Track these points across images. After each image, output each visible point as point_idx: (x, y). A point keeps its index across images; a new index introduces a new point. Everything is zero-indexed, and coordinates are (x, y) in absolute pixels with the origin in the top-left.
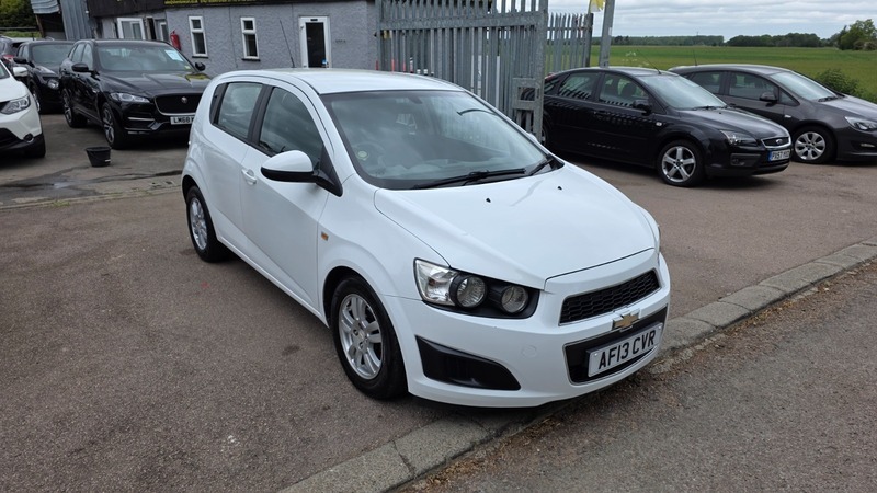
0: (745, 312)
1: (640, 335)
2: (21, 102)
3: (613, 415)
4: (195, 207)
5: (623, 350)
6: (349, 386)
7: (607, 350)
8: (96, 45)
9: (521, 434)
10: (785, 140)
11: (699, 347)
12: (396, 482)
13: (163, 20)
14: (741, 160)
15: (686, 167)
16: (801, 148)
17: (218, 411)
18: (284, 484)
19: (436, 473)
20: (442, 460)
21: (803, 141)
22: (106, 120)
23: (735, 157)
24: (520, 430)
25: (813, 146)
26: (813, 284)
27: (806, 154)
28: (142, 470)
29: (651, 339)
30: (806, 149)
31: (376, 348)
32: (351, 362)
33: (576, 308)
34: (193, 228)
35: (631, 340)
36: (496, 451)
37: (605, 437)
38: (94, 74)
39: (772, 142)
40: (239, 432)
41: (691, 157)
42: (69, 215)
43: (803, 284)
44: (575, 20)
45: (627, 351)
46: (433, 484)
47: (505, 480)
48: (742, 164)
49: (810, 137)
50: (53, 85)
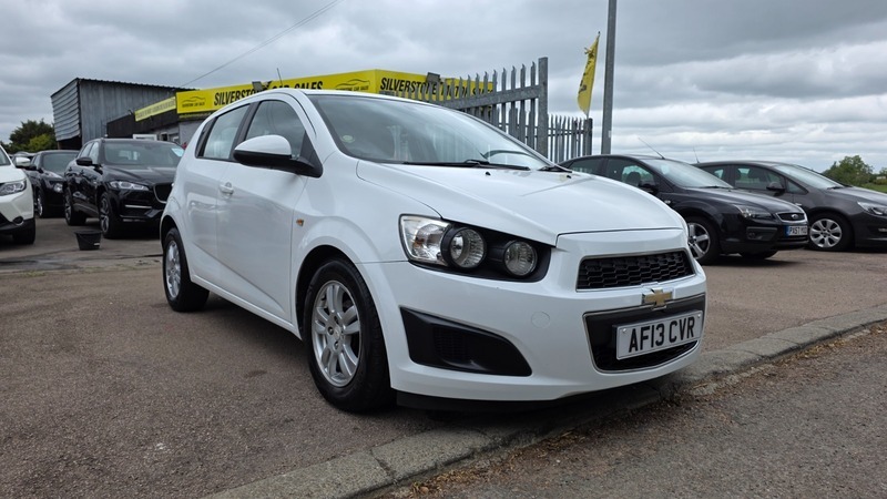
0: (792, 345)
1: (677, 318)
2: (17, 185)
3: (650, 430)
4: (171, 251)
5: (657, 333)
6: (321, 403)
7: (638, 327)
8: (103, 142)
9: (535, 446)
10: (800, 216)
11: (745, 375)
12: (368, 485)
13: (177, 134)
14: (757, 233)
15: (700, 244)
16: (816, 236)
17: (151, 421)
18: (218, 489)
19: (424, 478)
20: (431, 464)
21: (817, 228)
22: (102, 211)
23: (750, 231)
24: (533, 442)
25: (829, 233)
26: (864, 326)
27: (822, 241)
28: (33, 474)
29: (690, 328)
30: (822, 237)
31: (354, 340)
32: (324, 371)
33: (596, 272)
34: (168, 277)
35: (666, 322)
36: (503, 463)
37: (644, 450)
38: (97, 168)
39: (787, 216)
40: (174, 440)
41: (704, 233)
42: (41, 281)
43: (852, 325)
44: (575, 124)
45: (662, 335)
46: (418, 493)
47: (516, 490)
48: (760, 238)
49: (825, 224)
50: (59, 189)
